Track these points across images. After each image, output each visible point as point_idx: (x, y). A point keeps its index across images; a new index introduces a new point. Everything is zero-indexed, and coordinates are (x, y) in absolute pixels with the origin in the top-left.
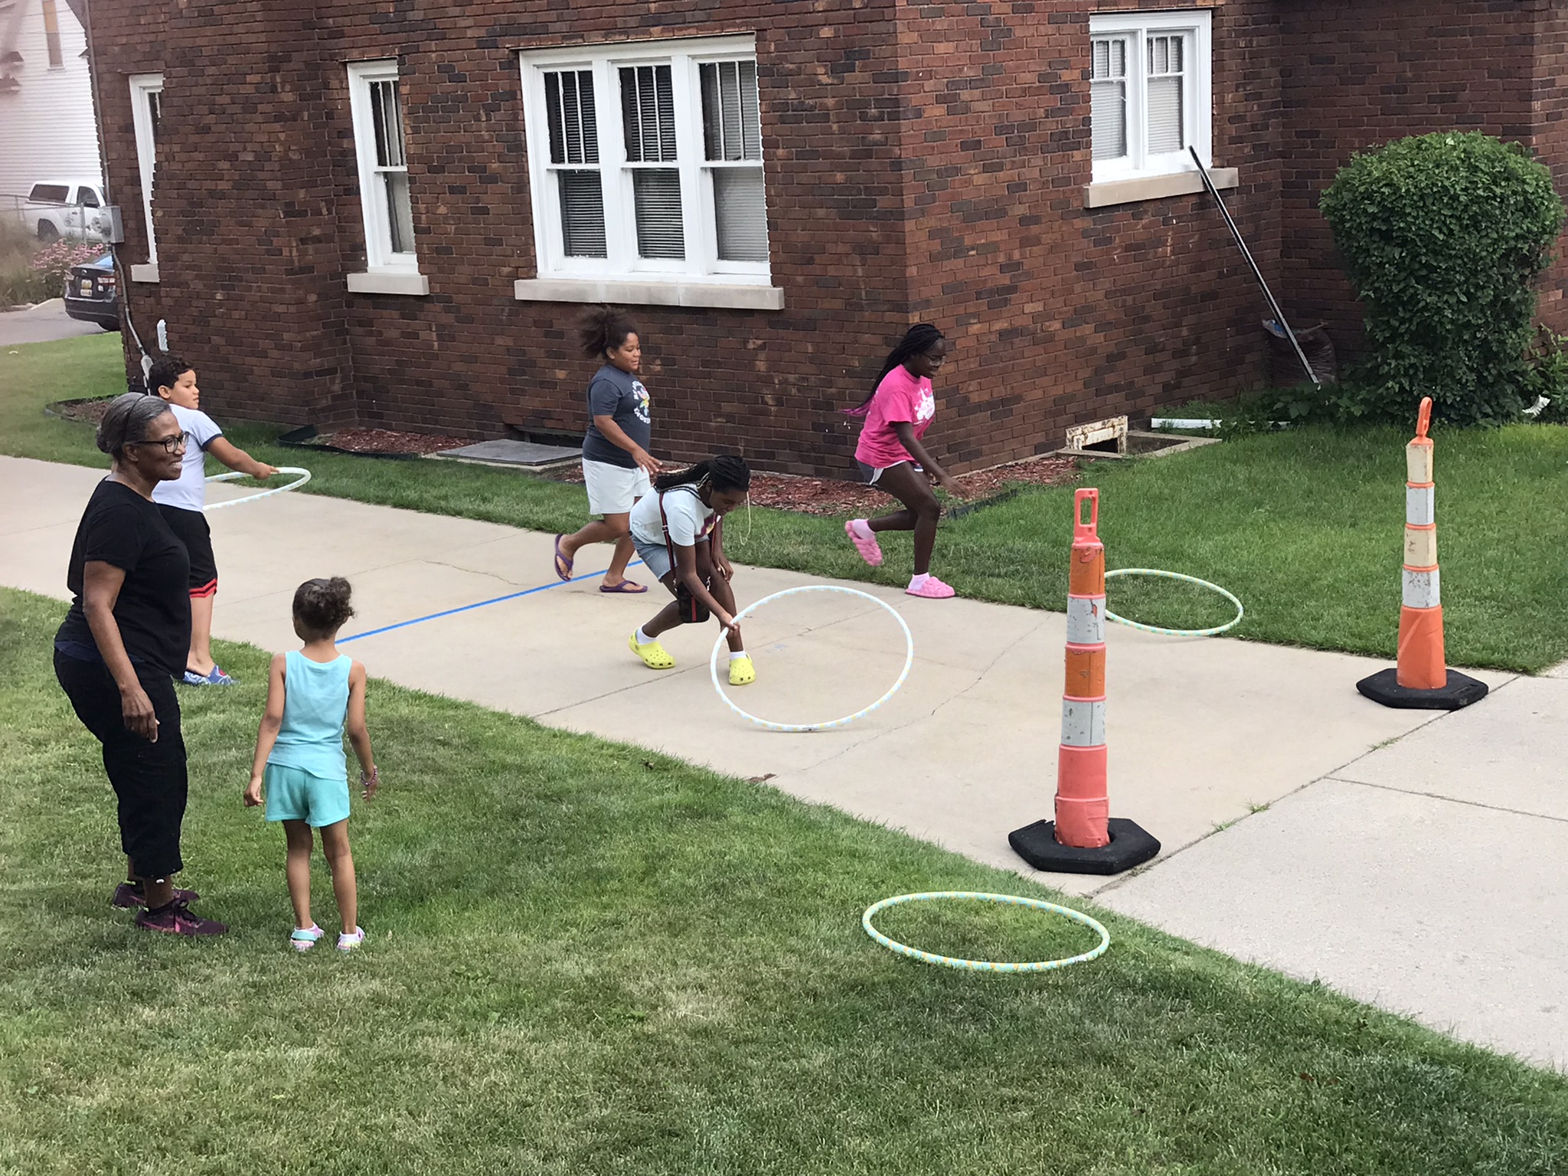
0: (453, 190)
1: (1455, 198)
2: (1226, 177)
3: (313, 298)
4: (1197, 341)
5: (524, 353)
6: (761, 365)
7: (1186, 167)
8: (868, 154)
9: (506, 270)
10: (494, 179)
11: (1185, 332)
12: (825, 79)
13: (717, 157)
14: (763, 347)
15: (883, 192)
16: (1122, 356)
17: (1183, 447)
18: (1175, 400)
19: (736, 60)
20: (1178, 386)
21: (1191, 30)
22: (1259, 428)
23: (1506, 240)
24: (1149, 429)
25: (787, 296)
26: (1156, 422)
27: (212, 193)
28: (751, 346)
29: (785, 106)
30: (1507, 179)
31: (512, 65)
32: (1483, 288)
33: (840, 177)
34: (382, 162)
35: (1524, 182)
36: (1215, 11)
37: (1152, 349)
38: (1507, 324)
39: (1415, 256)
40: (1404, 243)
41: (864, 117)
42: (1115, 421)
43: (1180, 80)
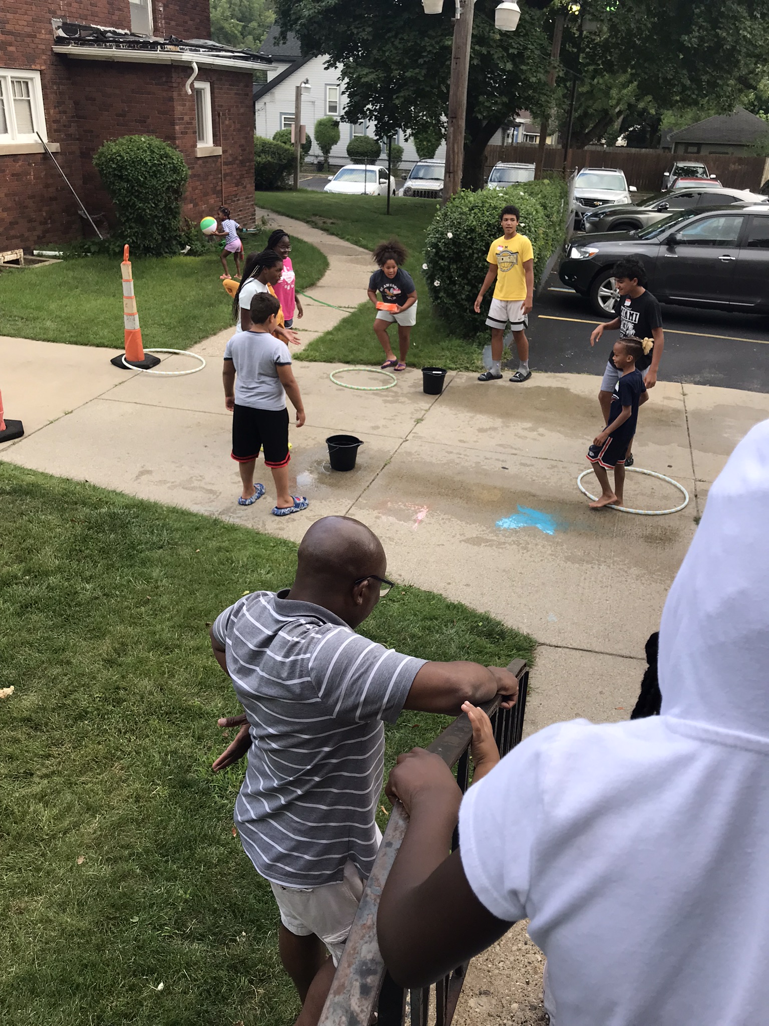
1: (146, 163)
2: (54, 147)
4: (50, 218)
7: (36, 141)
11: (44, 214)
16: (17, 223)
17: (47, 263)
18: (43, 243)
20: (44, 237)
21: (32, 79)
22: (79, 256)
23: (168, 182)
24: (33, 255)
26: (35, 252)
30: (166, 157)
32: (161, 201)
35: (173, 159)
36: (41, 72)
37: (30, 221)
38: (170, 217)
39: (133, 187)
40: (128, 181)
42: (17, 251)
43: (29, 101)
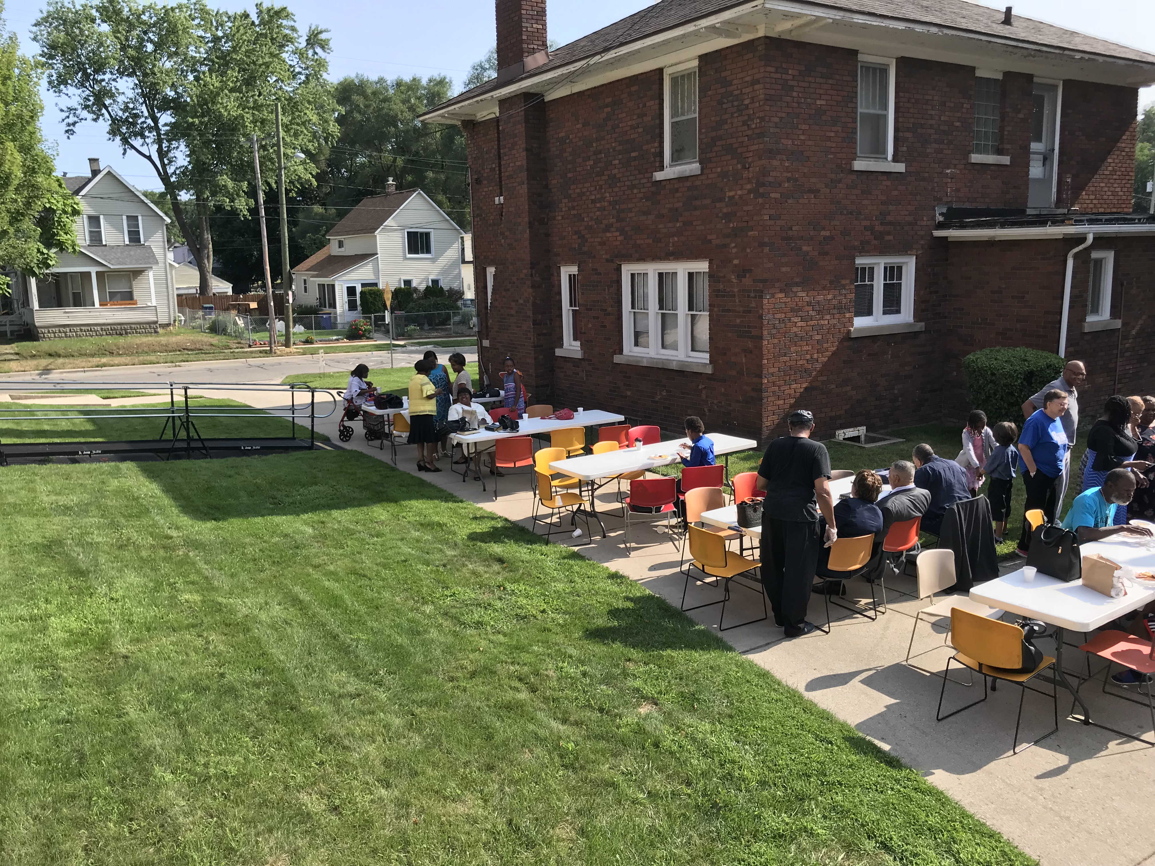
0: (594, 318)
2: (919, 327)
3: (541, 357)
4: (902, 396)
5: (616, 384)
6: (704, 396)
8: (749, 312)
9: (611, 350)
10: (609, 314)
11: (896, 392)
12: (734, 281)
13: (693, 310)
14: (705, 388)
15: (756, 327)
16: (865, 401)
19: (702, 271)
21: (906, 264)
25: (715, 369)
27: (508, 315)
28: (700, 387)
29: (719, 291)
31: (618, 270)
33: (738, 321)
34: (571, 306)
36: (917, 256)
37: (880, 398)
41: (749, 296)
42: (859, 428)
43: (899, 284)
